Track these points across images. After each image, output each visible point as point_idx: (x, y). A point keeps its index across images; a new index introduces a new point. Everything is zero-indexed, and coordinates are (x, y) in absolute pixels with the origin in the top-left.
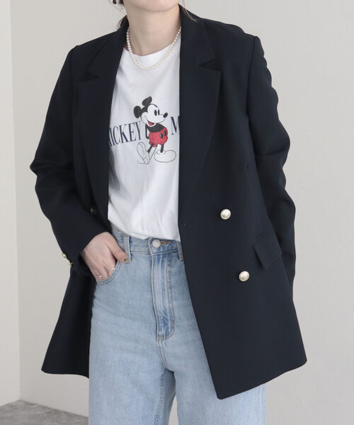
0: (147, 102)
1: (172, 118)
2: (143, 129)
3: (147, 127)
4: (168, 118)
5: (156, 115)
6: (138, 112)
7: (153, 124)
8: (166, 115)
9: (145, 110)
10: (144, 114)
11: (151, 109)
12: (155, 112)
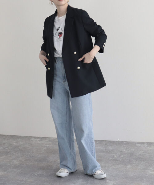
0: (59, 28)
2: (58, 34)
3: (59, 33)
6: (57, 30)
8: (63, 30)
9: (59, 29)
10: (58, 30)
11: (60, 29)
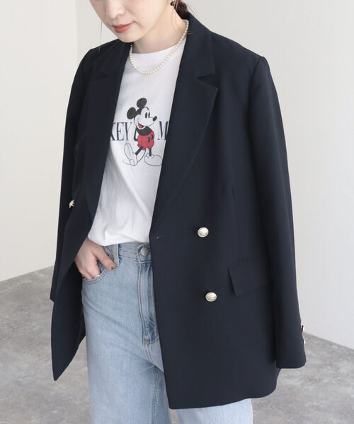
0: (142, 104)
1: (161, 123)
4: (157, 122)
5: (146, 117)
7: (143, 126)
8: (155, 119)
12: (146, 114)
